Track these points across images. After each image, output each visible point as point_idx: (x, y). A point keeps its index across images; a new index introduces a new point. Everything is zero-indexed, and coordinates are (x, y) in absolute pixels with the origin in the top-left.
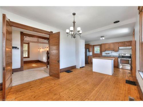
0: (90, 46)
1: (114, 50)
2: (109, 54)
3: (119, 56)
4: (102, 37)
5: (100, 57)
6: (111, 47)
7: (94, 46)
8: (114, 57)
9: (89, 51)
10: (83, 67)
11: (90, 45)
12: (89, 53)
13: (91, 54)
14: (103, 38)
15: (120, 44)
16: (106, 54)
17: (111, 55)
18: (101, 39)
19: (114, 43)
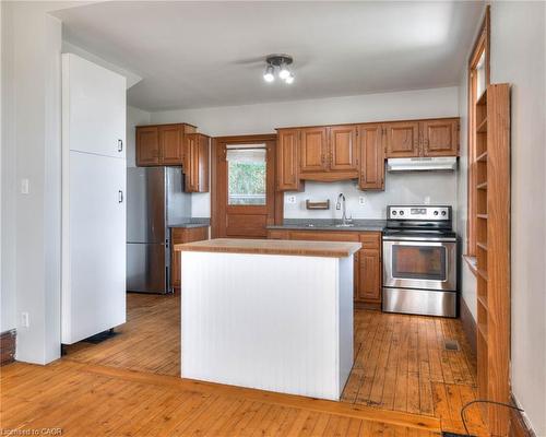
0: (192, 145)
1: (355, 181)
2: (326, 206)
3: (389, 220)
4: (275, 61)
5: (263, 234)
6: (342, 160)
7: (223, 143)
8: (356, 230)
9: (186, 188)
10: (109, 335)
11: (194, 136)
12: (188, 205)
13: (201, 206)
14: (286, 75)
15: (395, 139)
16: (310, 206)
17: (339, 215)
18: (269, 78)
19: (357, 129)
